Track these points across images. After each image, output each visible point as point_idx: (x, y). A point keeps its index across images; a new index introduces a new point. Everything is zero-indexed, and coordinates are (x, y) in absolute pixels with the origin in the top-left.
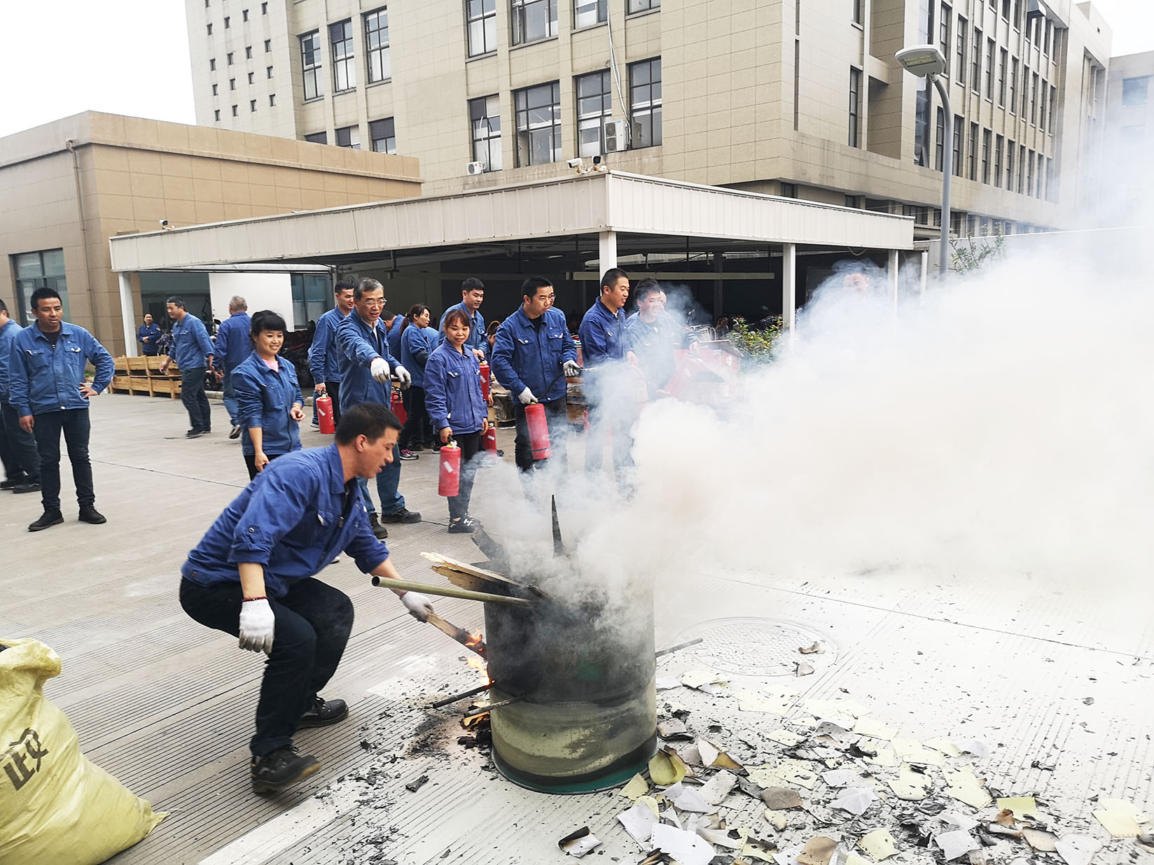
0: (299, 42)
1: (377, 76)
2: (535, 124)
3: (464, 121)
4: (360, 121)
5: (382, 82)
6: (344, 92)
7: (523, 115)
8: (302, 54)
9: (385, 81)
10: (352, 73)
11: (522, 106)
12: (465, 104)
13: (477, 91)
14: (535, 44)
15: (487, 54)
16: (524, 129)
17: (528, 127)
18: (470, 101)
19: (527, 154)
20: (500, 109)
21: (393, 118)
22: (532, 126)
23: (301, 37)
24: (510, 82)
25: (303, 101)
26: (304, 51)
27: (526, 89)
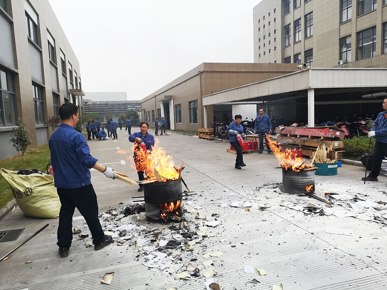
0: (285, 29)
1: (308, 35)
2: (366, 43)
3: (337, 46)
4: (302, 51)
5: (310, 37)
6: (297, 43)
7: (361, 41)
8: (285, 32)
9: (311, 36)
10: (300, 36)
11: (361, 37)
12: (338, 40)
13: (343, 35)
14: (367, 14)
15: (348, 21)
16: (361, 46)
17: (362, 45)
18: (340, 39)
19: (361, 55)
20: (352, 41)
21: (313, 48)
22: (364, 44)
23: (285, 27)
24: (356, 29)
25: (284, 48)
26: (286, 31)
27: (362, 31)
